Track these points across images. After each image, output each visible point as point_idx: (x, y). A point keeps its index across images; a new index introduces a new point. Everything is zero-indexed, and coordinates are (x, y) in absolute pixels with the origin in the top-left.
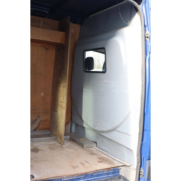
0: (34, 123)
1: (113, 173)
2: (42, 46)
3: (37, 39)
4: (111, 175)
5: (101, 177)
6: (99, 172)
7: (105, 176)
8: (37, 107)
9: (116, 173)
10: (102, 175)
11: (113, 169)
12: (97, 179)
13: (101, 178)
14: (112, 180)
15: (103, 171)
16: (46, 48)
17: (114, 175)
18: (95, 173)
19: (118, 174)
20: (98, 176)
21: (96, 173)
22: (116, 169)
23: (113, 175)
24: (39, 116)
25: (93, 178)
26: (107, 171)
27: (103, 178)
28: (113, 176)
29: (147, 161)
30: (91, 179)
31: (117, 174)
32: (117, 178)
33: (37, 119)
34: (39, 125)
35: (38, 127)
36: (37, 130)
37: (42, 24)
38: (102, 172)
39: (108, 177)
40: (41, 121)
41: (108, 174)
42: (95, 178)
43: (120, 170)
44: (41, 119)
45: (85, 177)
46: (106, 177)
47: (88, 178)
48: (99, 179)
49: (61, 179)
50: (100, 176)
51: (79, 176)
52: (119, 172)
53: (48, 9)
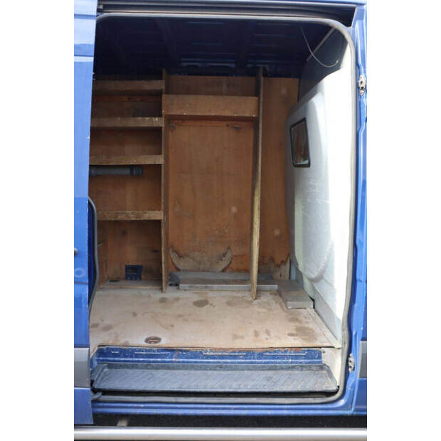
1: (306, 357)
2: (228, 125)
3: (208, 114)
4: (303, 361)
5: (280, 361)
6: (275, 352)
7: (290, 361)
8: (226, 231)
9: (315, 358)
10: (283, 357)
11: (306, 349)
12: (272, 363)
13: (279, 363)
14: (304, 369)
15: (286, 351)
16: (235, 128)
17: (309, 361)
18: (267, 352)
19: (319, 360)
20: (274, 357)
21: (270, 352)
22: (315, 351)
23: (306, 361)
24: (229, 248)
25: (264, 361)
26: (294, 352)
27: (285, 363)
28: (306, 363)
29: (361, 342)
30: (260, 361)
31: (315, 360)
32: (315, 368)
33: (226, 253)
34: (230, 263)
35: (228, 266)
36: (228, 271)
37: (225, 87)
38: (282, 352)
39: (297, 362)
40: (234, 256)
41: (297, 357)
42: (268, 361)
43: (323, 354)
44: (234, 254)
45: (247, 355)
46: (292, 363)
47: (254, 359)
48: (276, 363)
49: (201, 352)
50: (278, 359)
51: (235, 352)
52: (320, 357)
53: (234, 60)
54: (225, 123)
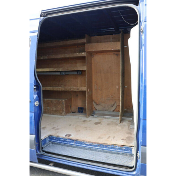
0: (113, 107)
1: (125, 150)
2: (113, 54)
4: (124, 151)
5: (114, 150)
6: (112, 146)
7: (118, 150)
8: (114, 95)
9: (129, 151)
10: (115, 149)
11: (125, 146)
12: (111, 150)
13: (114, 151)
14: (124, 155)
15: (116, 146)
16: (117, 55)
17: (127, 152)
18: (108, 145)
19: (131, 152)
20: (111, 148)
21: (110, 146)
22: (129, 148)
23: (125, 151)
24: (115, 102)
25: (107, 149)
26: (120, 147)
27: (116, 151)
28: (125, 152)
29: (141, 147)
30: (106, 149)
31: (129, 152)
32: (129, 155)
33: (114, 104)
34: (116, 108)
36: (115, 111)
37: (111, 39)
38: (115, 146)
39: (121, 152)
40: (117, 105)
41: (121, 149)
42: (109, 149)
45: (101, 146)
46: (119, 151)
47: (103, 148)
48: (112, 151)
49: (83, 142)
50: (113, 149)
51: (96, 144)
52: (131, 151)
54: (112, 53)
